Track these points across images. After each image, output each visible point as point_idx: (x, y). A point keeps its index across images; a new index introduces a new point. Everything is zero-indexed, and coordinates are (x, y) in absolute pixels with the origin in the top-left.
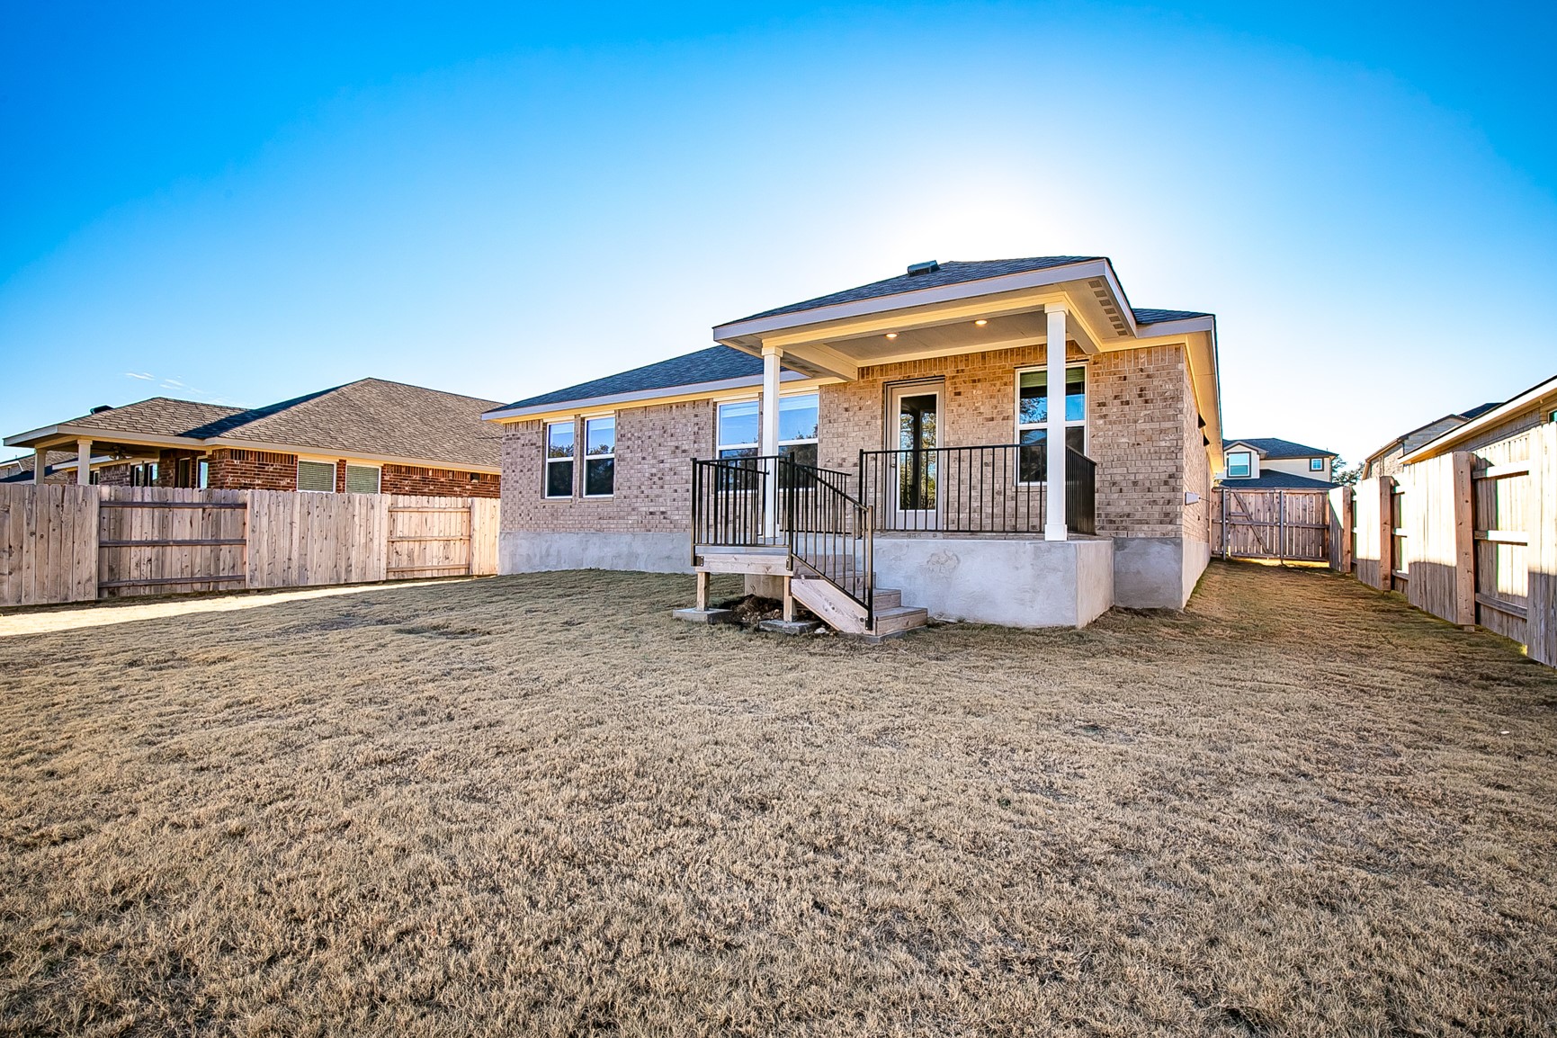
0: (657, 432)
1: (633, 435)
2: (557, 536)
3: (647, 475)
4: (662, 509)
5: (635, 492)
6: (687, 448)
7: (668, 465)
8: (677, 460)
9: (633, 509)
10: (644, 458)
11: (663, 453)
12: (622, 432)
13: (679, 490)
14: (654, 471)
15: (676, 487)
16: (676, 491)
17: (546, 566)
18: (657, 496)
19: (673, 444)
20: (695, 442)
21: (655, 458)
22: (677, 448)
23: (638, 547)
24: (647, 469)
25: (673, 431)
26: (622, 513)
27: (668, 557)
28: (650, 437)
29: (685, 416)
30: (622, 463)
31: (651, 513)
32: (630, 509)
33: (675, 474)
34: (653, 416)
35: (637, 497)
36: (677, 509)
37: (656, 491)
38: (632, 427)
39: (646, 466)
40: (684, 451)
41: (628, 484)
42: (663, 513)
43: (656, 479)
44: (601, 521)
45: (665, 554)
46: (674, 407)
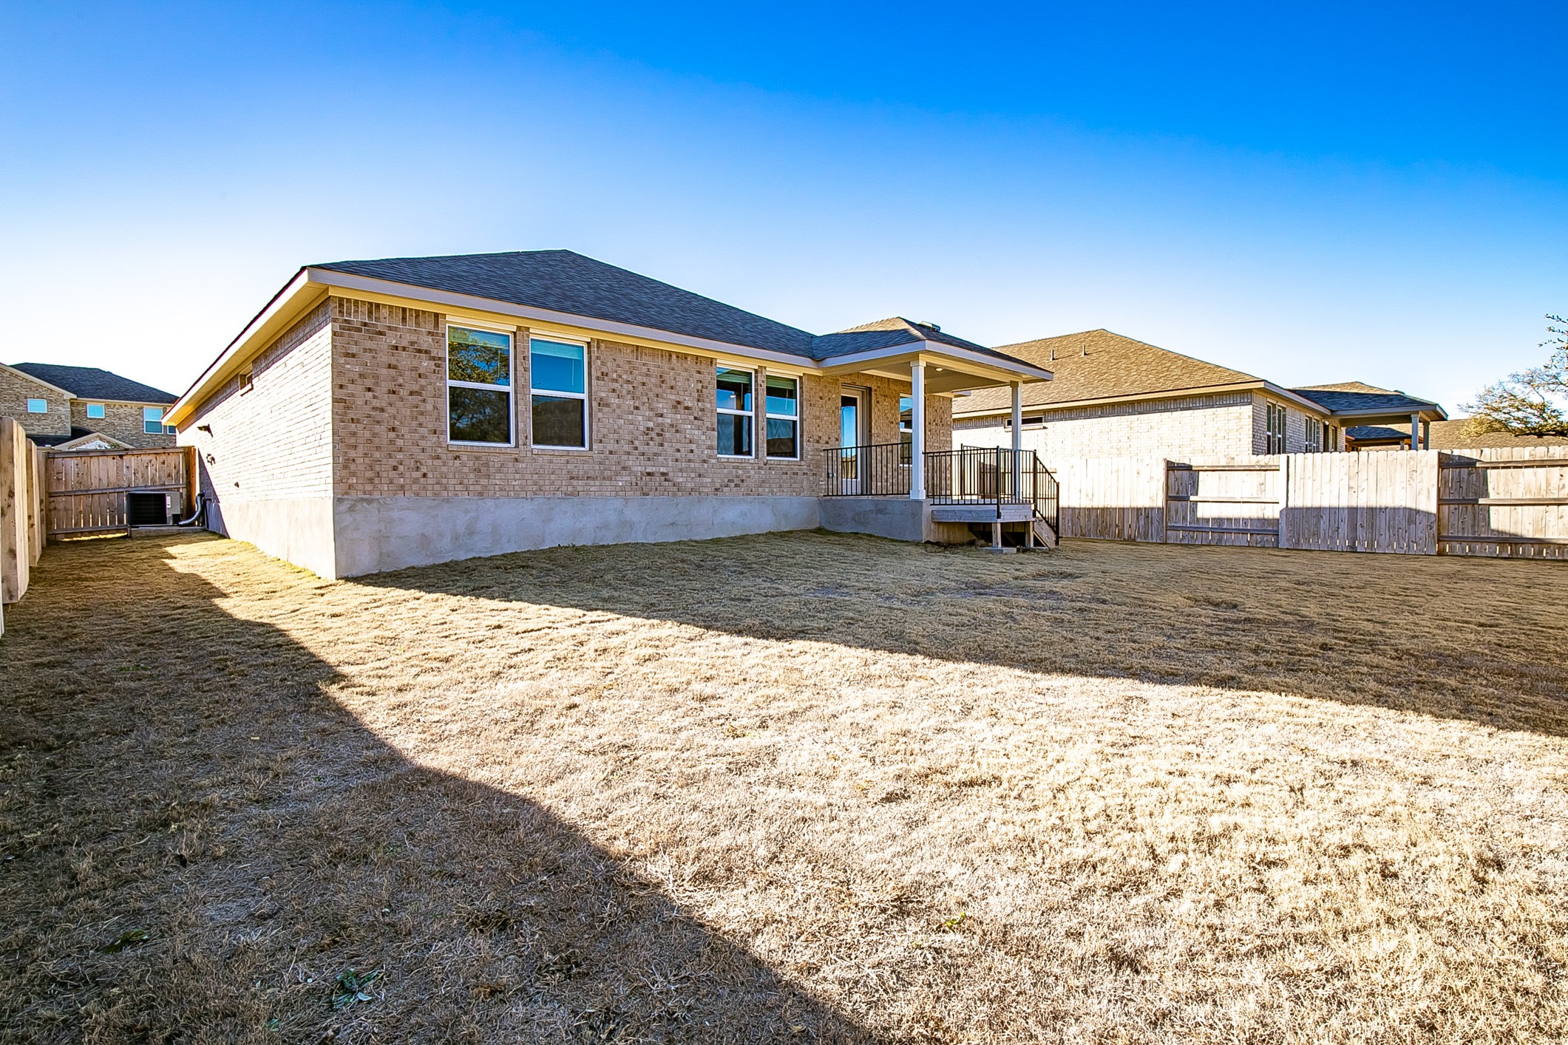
0: (653, 380)
1: (620, 376)
2: (490, 503)
3: (642, 428)
4: (662, 470)
5: (627, 448)
6: (690, 405)
7: (669, 421)
8: (679, 416)
9: (624, 468)
10: (637, 408)
11: (661, 406)
12: (604, 369)
13: (682, 450)
14: (651, 424)
15: (678, 446)
16: (678, 450)
17: (472, 550)
18: (655, 454)
19: (673, 397)
20: (698, 400)
21: (652, 410)
22: (679, 403)
23: (632, 513)
24: (642, 419)
25: (673, 383)
26: (607, 473)
27: (672, 524)
28: (644, 384)
29: (686, 370)
30: (605, 409)
31: (649, 474)
32: (619, 468)
33: (677, 431)
34: (646, 359)
35: (629, 453)
36: (681, 470)
37: (654, 448)
38: (618, 366)
39: (640, 418)
40: (687, 408)
41: (616, 436)
42: (663, 474)
43: (653, 434)
44: (574, 482)
45: (669, 520)
46: (674, 357)
